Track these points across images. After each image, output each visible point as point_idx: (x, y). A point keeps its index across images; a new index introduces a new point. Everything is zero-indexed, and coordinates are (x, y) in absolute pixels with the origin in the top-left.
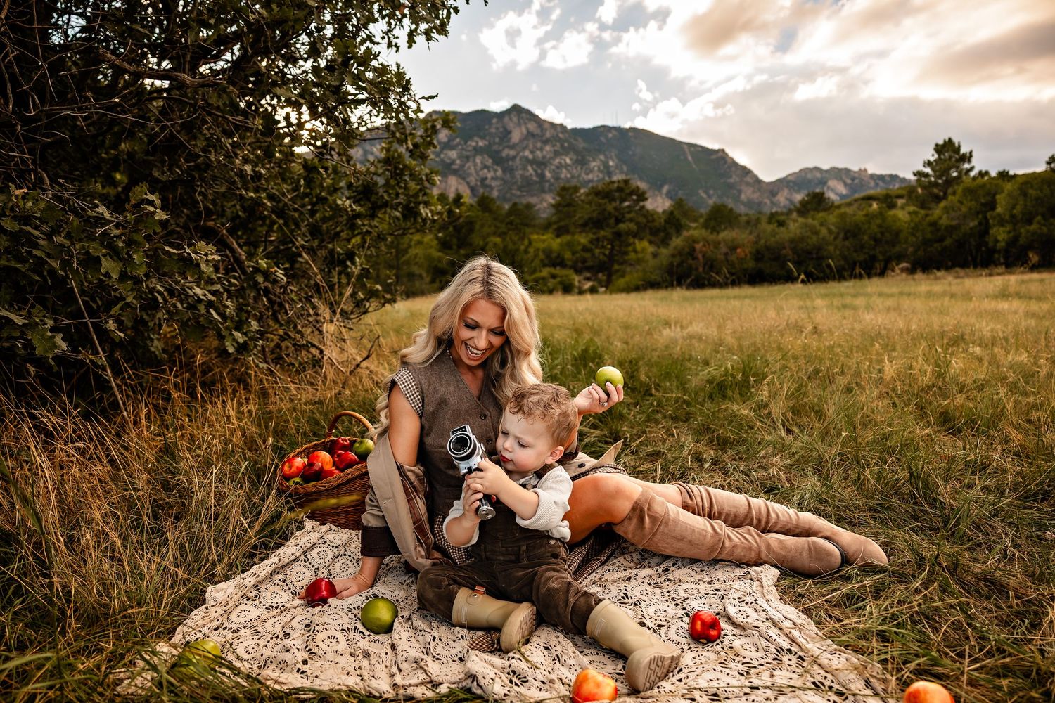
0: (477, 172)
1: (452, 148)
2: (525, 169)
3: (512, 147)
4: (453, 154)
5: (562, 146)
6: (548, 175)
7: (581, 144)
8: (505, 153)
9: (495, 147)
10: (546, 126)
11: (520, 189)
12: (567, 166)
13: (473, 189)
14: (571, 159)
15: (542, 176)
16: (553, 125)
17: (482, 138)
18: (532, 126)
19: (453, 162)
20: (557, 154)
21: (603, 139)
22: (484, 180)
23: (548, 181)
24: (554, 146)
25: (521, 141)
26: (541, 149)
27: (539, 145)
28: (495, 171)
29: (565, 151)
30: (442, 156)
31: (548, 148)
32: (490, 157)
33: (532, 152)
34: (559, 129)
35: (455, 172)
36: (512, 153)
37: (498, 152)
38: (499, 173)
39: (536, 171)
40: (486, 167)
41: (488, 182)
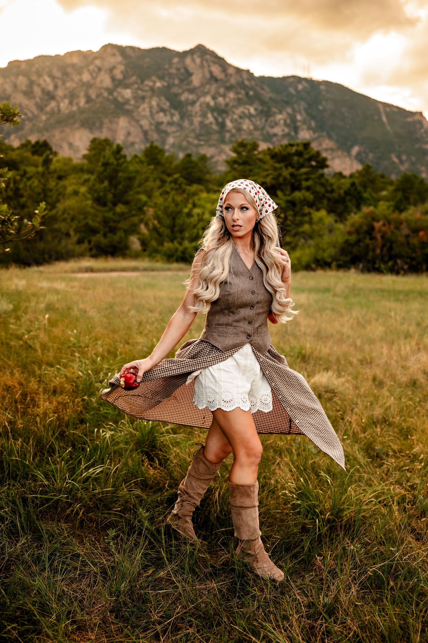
0: (152, 114)
1: (127, 87)
2: (204, 115)
3: (192, 91)
4: (128, 93)
5: (247, 94)
6: (229, 124)
7: (267, 94)
8: (185, 96)
9: (175, 90)
10: (231, 71)
11: (198, 137)
12: (250, 116)
13: (145, 133)
14: (256, 109)
15: (222, 125)
16: (238, 70)
17: (161, 78)
18: (216, 70)
19: (127, 102)
20: (240, 102)
21: (292, 90)
22: (159, 124)
23: (229, 131)
24: (238, 93)
25: (203, 85)
26: (224, 96)
27: (222, 90)
28: (172, 115)
29: (250, 100)
30: (115, 94)
31: (232, 95)
32: (168, 99)
33: (214, 98)
34: (245, 76)
35: (128, 113)
36: (191, 97)
37: (177, 95)
38: (176, 118)
39: (216, 119)
40: (162, 110)
41: (163, 127)
